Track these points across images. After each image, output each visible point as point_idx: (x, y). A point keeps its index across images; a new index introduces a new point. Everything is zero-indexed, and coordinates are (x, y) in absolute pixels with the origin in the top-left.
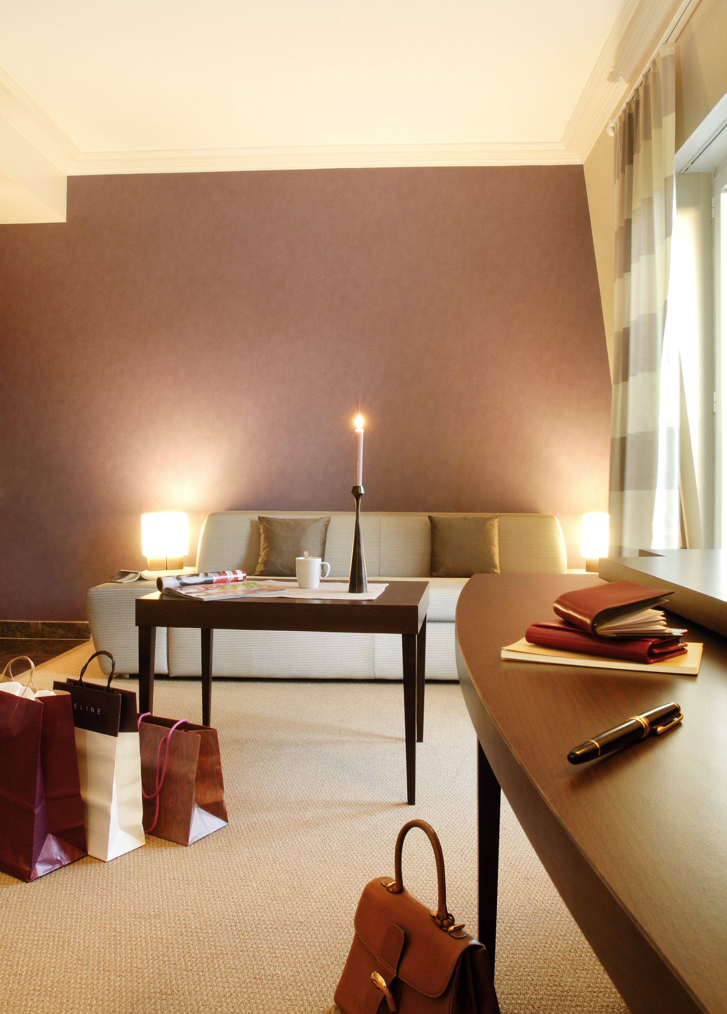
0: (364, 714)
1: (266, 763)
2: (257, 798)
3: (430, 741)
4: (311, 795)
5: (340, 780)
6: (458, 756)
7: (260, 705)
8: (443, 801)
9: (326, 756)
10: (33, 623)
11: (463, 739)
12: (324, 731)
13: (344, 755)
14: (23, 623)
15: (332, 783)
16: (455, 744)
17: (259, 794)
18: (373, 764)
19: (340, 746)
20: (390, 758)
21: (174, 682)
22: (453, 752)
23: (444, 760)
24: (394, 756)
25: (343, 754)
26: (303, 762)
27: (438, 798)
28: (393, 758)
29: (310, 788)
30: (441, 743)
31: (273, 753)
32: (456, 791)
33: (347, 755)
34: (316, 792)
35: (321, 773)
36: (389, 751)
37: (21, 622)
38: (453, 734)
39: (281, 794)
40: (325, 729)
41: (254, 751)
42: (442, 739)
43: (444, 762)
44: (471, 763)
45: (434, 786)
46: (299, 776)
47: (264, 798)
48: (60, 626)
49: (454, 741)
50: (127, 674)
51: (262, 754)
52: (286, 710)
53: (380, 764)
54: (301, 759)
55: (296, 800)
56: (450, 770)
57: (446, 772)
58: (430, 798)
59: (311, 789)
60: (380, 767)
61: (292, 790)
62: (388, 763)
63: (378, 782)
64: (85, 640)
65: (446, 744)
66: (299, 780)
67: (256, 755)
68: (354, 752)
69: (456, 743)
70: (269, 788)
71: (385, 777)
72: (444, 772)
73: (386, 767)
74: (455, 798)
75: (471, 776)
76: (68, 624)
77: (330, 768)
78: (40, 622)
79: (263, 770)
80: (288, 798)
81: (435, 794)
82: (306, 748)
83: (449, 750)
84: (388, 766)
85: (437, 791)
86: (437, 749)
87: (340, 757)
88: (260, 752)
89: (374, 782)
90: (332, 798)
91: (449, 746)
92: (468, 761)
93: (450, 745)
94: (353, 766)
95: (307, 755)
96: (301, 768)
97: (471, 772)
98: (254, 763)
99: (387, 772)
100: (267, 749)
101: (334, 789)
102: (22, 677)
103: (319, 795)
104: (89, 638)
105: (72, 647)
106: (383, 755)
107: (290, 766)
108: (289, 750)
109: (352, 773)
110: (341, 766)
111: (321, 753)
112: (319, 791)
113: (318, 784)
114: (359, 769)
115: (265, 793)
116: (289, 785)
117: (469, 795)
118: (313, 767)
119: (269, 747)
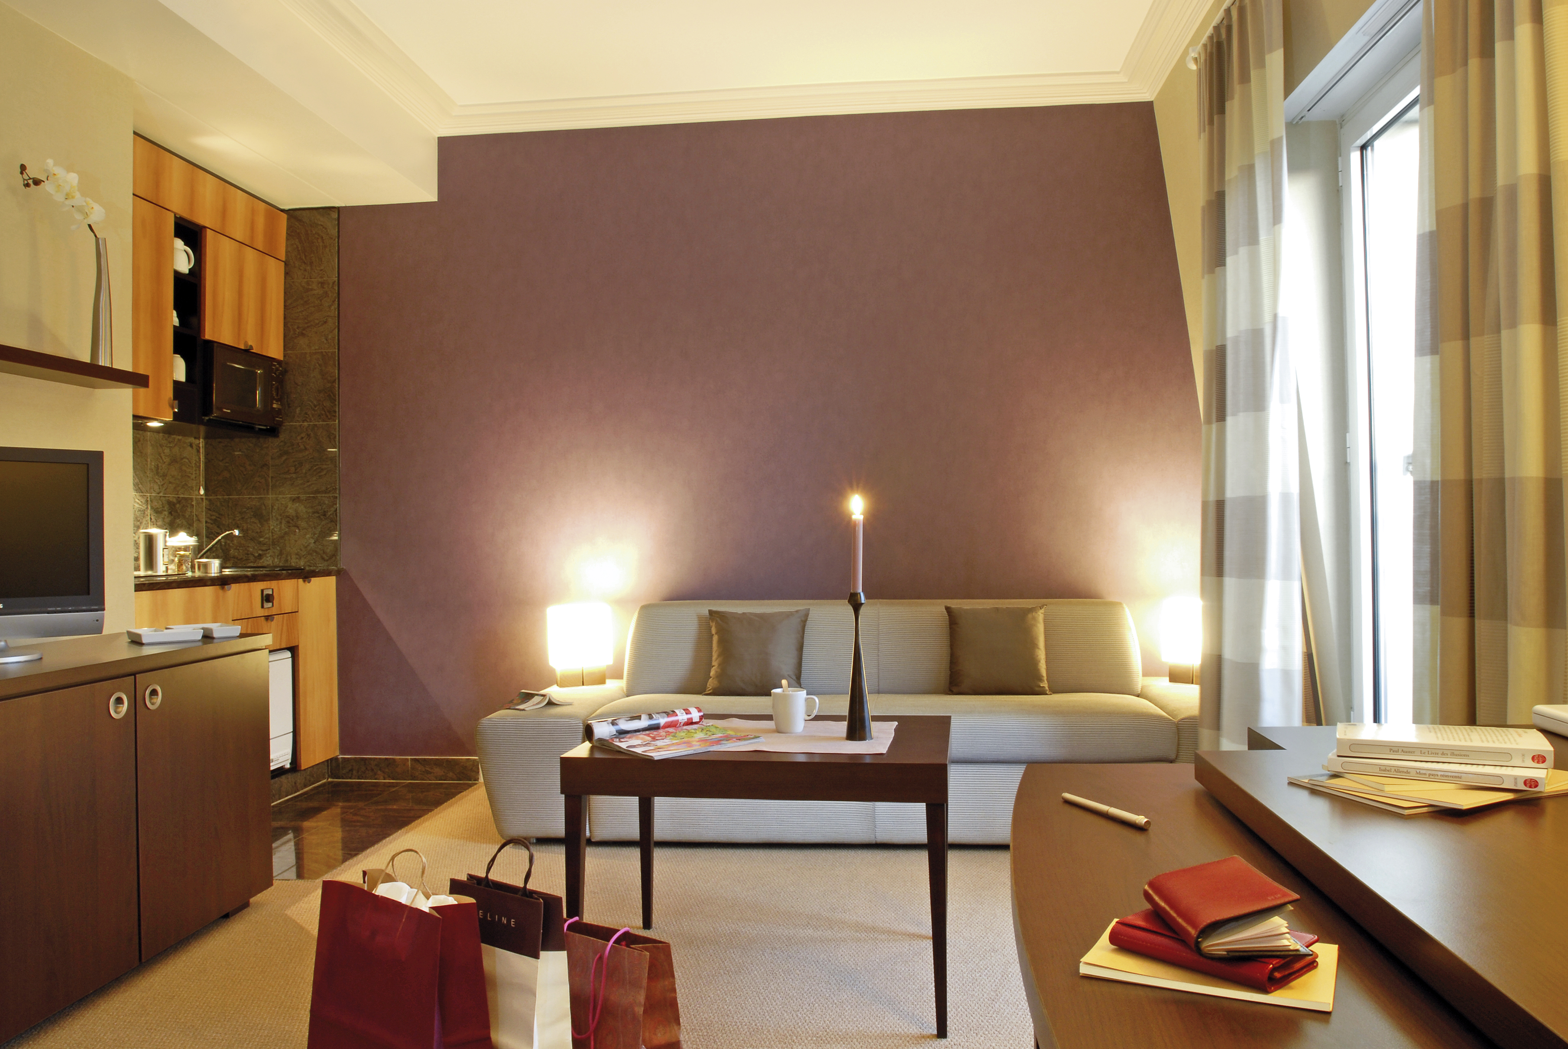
0: (863, 899)
1: (733, 978)
2: (723, 1031)
3: (957, 941)
4: (797, 1026)
5: (836, 1004)
6: (996, 964)
7: (719, 885)
8: (979, 1036)
9: (814, 965)
10: (400, 759)
11: (1002, 938)
12: (809, 927)
13: (838, 964)
14: (386, 759)
15: (824, 1008)
16: (991, 946)
17: (726, 1026)
18: (880, 978)
19: (833, 950)
20: (903, 969)
21: (598, 849)
22: (989, 958)
23: (977, 970)
24: (907, 965)
25: (836, 962)
26: (783, 975)
27: (972, 1032)
28: (907, 969)
29: (794, 1015)
30: (972, 944)
31: (741, 961)
32: (996, 1022)
33: (842, 964)
34: (804, 1022)
35: (808, 992)
36: (900, 958)
37: (383, 759)
38: (988, 930)
39: (756, 1025)
40: (811, 923)
41: (715, 957)
42: (974, 938)
43: (977, 975)
44: (1015, 976)
45: (966, 1013)
46: (779, 997)
47: (732, 1032)
48: (438, 763)
49: (990, 942)
50: (533, 837)
51: (725, 962)
52: (755, 892)
53: (889, 978)
54: (780, 970)
55: (777, 1034)
56: (987, 987)
57: (980, 990)
58: (960, 1031)
59: (796, 1018)
60: (889, 983)
61: (770, 1019)
62: (900, 976)
63: (887, 1006)
64: (470, 782)
65: (979, 946)
66: (779, 1003)
67: (718, 964)
68: (852, 960)
69: (993, 944)
70: (739, 1016)
71: (897, 998)
72: (979, 991)
73: (898, 983)
74: (995, 1032)
75: (1016, 998)
76: (447, 760)
77: (820, 985)
78: (410, 757)
79: (729, 987)
80: (765, 1032)
81: (968, 1025)
82: (786, 953)
83: (984, 956)
84: (900, 981)
85: (970, 1021)
86: (967, 954)
87: (833, 968)
88: (723, 960)
89: (882, 1007)
90: (826, 1031)
91: (983, 950)
92: (1011, 973)
93: (985, 948)
94: (852, 982)
95: (788, 964)
96: (780, 984)
97: (1015, 990)
98: (716, 977)
99: (899, 990)
100: (733, 954)
101: (827, 1017)
102: (391, 843)
103: (807, 1027)
104: (477, 779)
105: (454, 795)
106: (892, 963)
107: (765, 981)
108: (763, 957)
109: (851, 992)
110: (835, 981)
111: (807, 960)
112: (807, 1021)
113: (805, 1010)
114: (861, 987)
115: (734, 1024)
116: (766, 1011)
117: (1014, 1027)
118: (796, 982)
119: (736, 952)
